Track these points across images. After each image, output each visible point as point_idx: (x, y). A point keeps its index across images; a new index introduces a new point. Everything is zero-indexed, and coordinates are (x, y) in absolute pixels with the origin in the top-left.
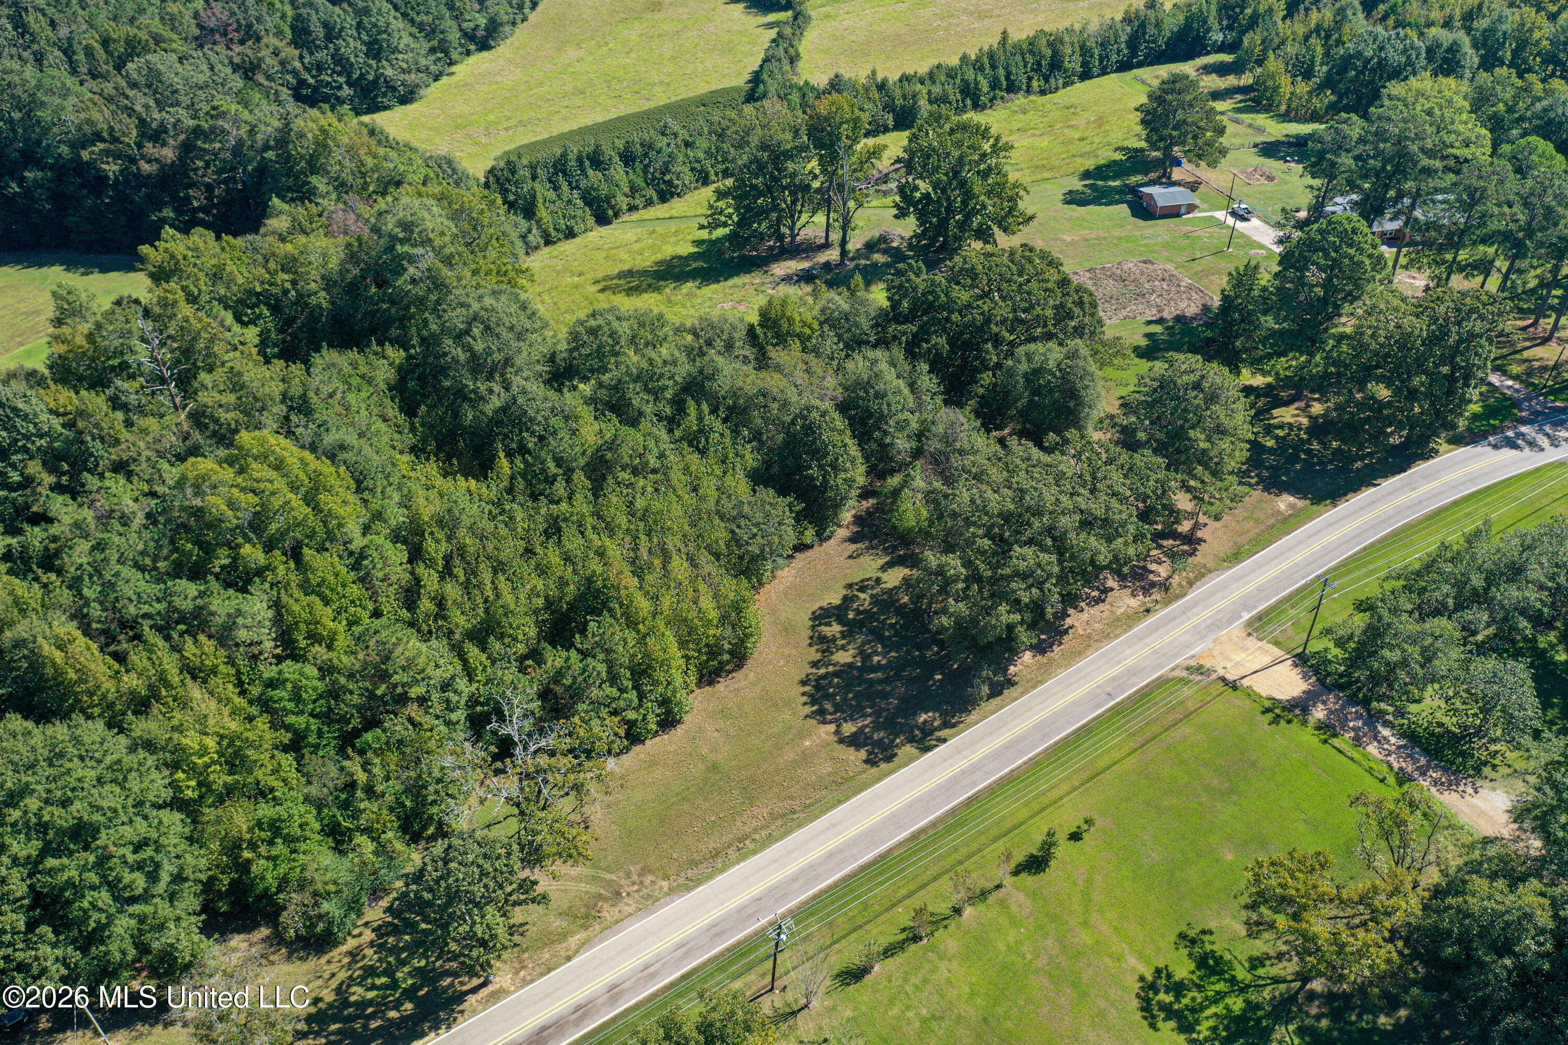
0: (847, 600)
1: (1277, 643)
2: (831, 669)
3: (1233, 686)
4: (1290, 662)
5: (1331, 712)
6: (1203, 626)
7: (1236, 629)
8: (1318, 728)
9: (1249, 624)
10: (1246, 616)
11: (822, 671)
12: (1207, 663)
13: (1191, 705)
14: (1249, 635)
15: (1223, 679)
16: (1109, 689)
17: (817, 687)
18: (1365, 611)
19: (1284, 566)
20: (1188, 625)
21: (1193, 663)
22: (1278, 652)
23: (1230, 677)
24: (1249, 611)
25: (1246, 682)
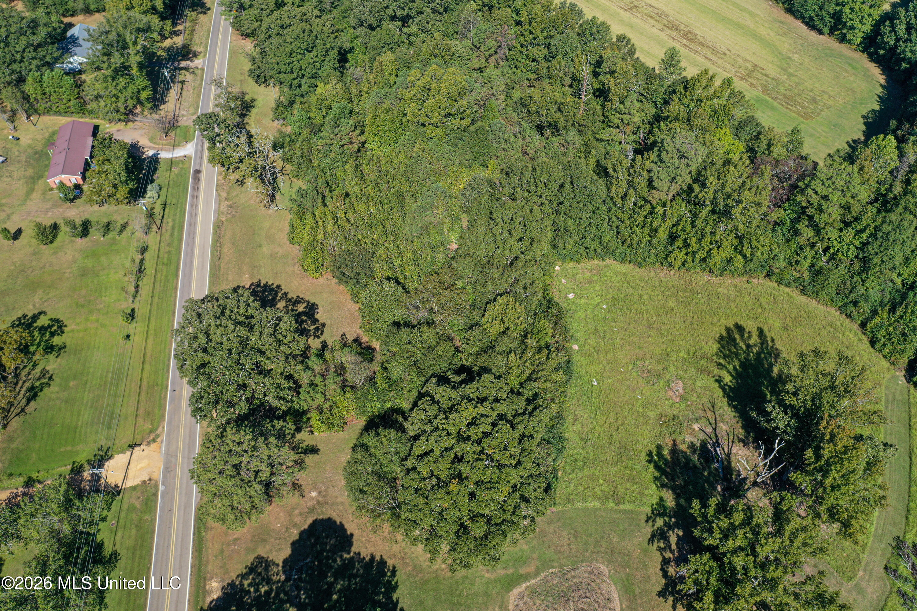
0: (315, 321)
1: (134, 488)
2: (278, 298)
3: (132, 446)
4: (120, 485)
5: (82, 480)
6: (173, 460)
7: (158, 475)
8: (82, 466)
9: (156, 486)
10: (161, 488)
11: (280, 295)
12: (153, 445)
13: (140, 421)
14: (150, 480)
15: (139, 445)
16: (176, 392)
17: (273, 290)
18: (111, 556)
19: (173, 539)
20: (180, 454)
21: (159, 440)
22: (129, 484)
23: (137, 449)
24: (163, 492)
25: (129, 453)
